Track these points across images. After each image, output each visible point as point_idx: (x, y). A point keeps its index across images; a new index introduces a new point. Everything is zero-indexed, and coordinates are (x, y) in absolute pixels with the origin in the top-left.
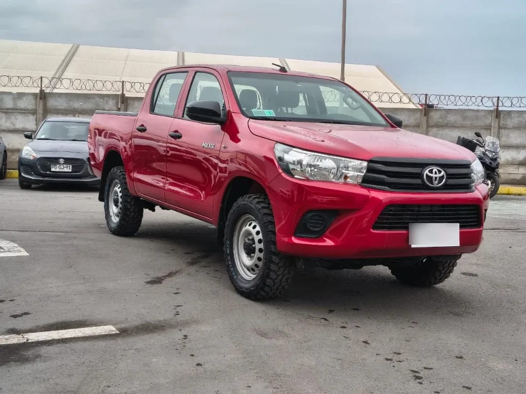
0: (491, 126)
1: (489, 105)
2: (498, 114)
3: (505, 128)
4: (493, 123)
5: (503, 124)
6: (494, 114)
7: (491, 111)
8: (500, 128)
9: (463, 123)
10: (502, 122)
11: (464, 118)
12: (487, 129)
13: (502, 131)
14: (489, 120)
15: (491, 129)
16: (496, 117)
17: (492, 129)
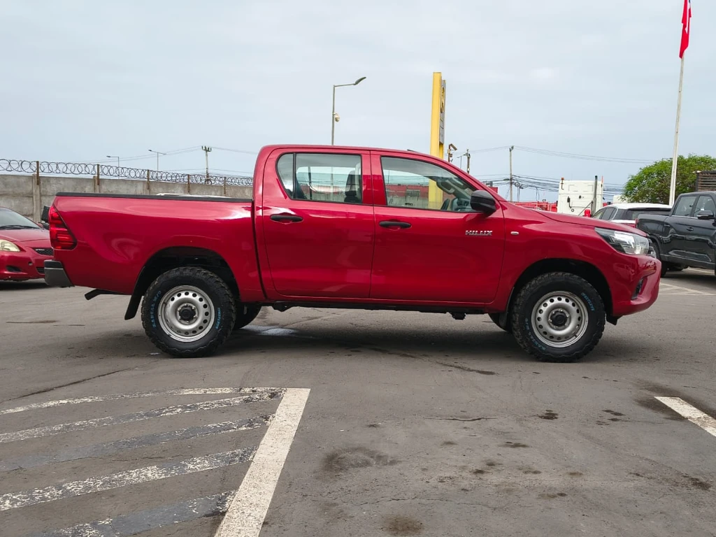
0: (32, 194)
1: (29, 171)
2: (38, 180)
3: (45, 196)
4: (34, 191)
5: (43, 191)
6: (35, 180)
7: (32, 177)
8: (41, 195)
9: (5, 190)
10: (42, 189)
11: (6, 185)
12: (29, 197)
13: (43, 198)
14: (30, 187)
15: (32, 197)
16: (38, 184)
17: (34, 197)
